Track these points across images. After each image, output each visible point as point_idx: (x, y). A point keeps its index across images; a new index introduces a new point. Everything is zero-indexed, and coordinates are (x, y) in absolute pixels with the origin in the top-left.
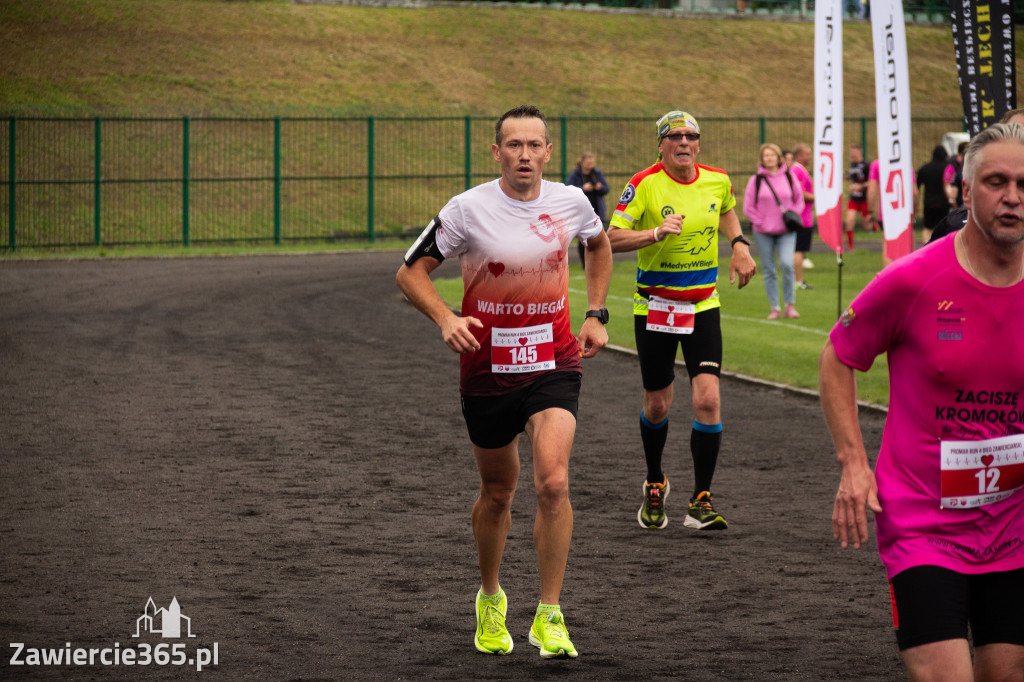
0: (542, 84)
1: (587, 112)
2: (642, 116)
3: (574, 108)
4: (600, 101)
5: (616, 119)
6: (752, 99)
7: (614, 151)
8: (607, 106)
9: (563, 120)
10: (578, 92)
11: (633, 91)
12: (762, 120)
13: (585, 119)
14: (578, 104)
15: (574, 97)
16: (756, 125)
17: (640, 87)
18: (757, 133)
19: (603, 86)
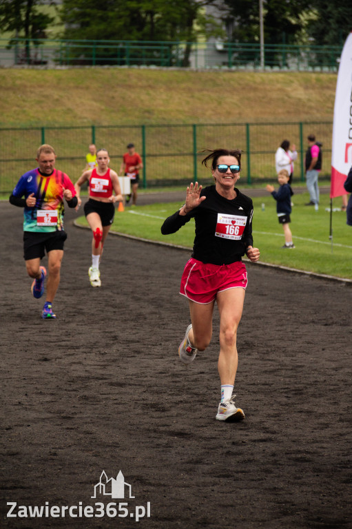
0: (130, 108)
1: (154, 122)
2: (182, 123)
3: (147, 120)
4: (160, 116)
5: (169, 126)
6: (240, 114)
7: (170, 143)
8: (164, 119)
9: (143, 127)
10: (148, 112)
11: (178, 111)
12: (247, 125)
13: (152, 126)
14: (149, 118)
15: (147, 115)
16: (244, 128)
17: (180, 108)
18: (244, 131)
19: (162, 108)
